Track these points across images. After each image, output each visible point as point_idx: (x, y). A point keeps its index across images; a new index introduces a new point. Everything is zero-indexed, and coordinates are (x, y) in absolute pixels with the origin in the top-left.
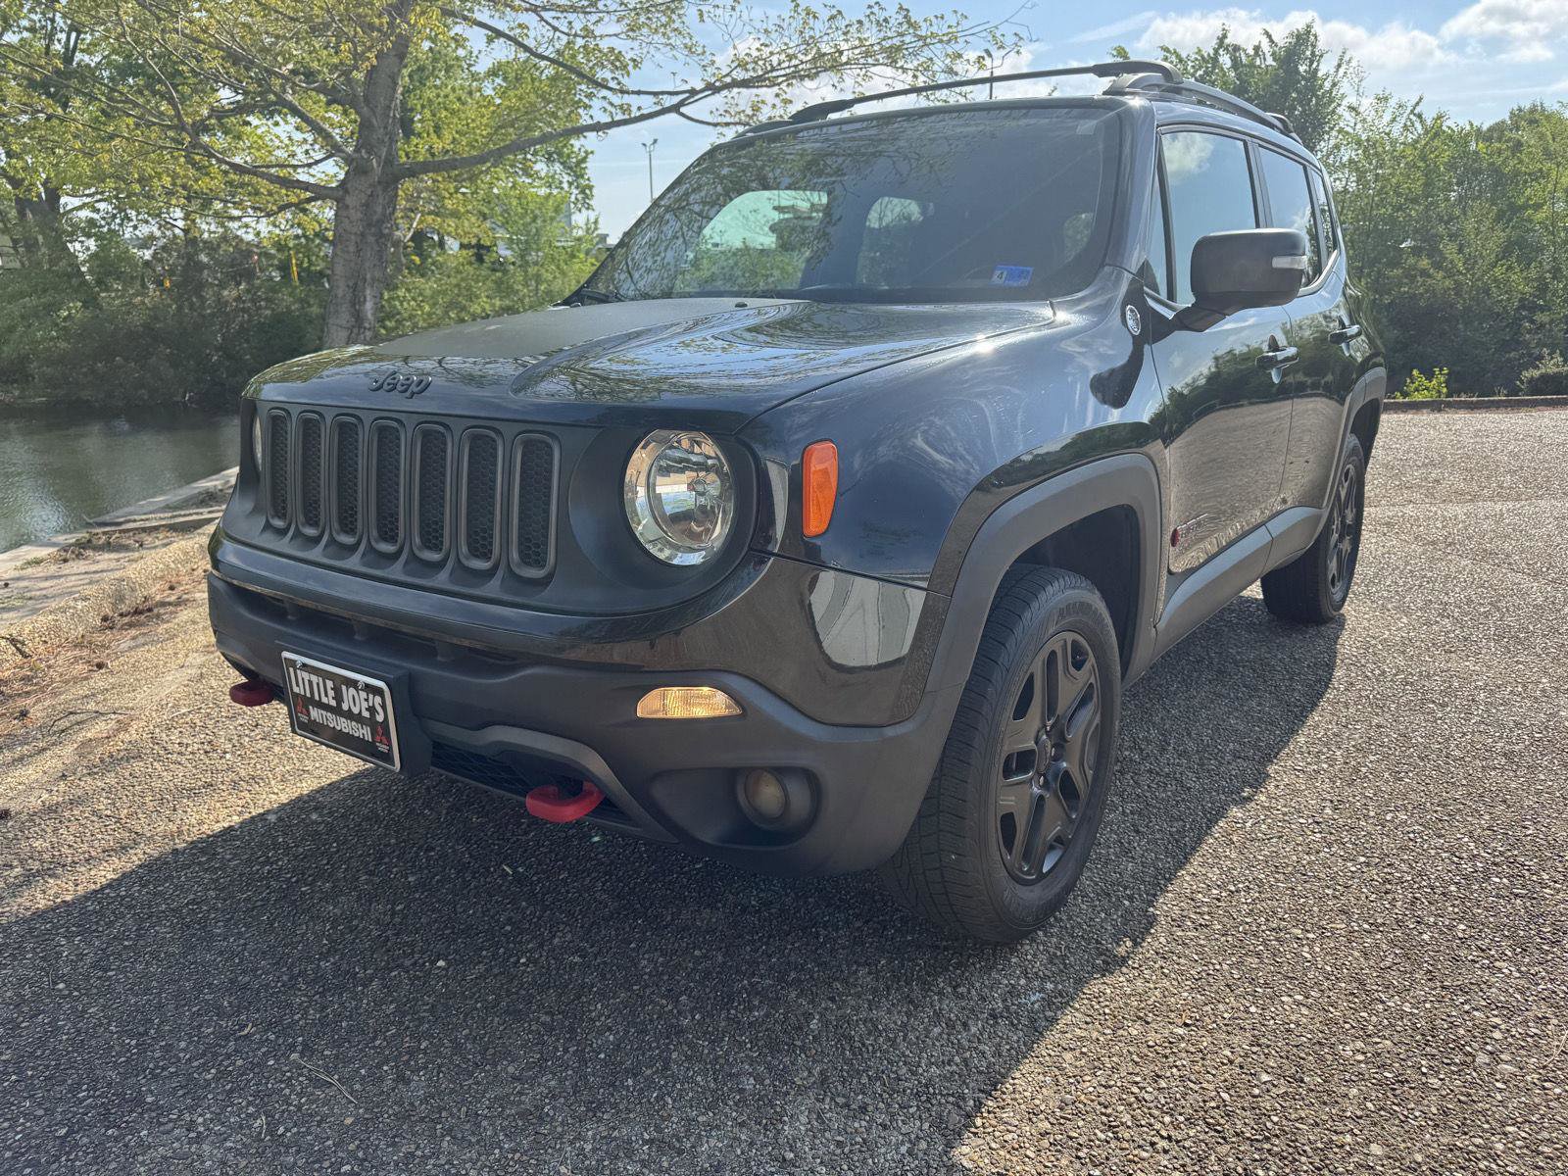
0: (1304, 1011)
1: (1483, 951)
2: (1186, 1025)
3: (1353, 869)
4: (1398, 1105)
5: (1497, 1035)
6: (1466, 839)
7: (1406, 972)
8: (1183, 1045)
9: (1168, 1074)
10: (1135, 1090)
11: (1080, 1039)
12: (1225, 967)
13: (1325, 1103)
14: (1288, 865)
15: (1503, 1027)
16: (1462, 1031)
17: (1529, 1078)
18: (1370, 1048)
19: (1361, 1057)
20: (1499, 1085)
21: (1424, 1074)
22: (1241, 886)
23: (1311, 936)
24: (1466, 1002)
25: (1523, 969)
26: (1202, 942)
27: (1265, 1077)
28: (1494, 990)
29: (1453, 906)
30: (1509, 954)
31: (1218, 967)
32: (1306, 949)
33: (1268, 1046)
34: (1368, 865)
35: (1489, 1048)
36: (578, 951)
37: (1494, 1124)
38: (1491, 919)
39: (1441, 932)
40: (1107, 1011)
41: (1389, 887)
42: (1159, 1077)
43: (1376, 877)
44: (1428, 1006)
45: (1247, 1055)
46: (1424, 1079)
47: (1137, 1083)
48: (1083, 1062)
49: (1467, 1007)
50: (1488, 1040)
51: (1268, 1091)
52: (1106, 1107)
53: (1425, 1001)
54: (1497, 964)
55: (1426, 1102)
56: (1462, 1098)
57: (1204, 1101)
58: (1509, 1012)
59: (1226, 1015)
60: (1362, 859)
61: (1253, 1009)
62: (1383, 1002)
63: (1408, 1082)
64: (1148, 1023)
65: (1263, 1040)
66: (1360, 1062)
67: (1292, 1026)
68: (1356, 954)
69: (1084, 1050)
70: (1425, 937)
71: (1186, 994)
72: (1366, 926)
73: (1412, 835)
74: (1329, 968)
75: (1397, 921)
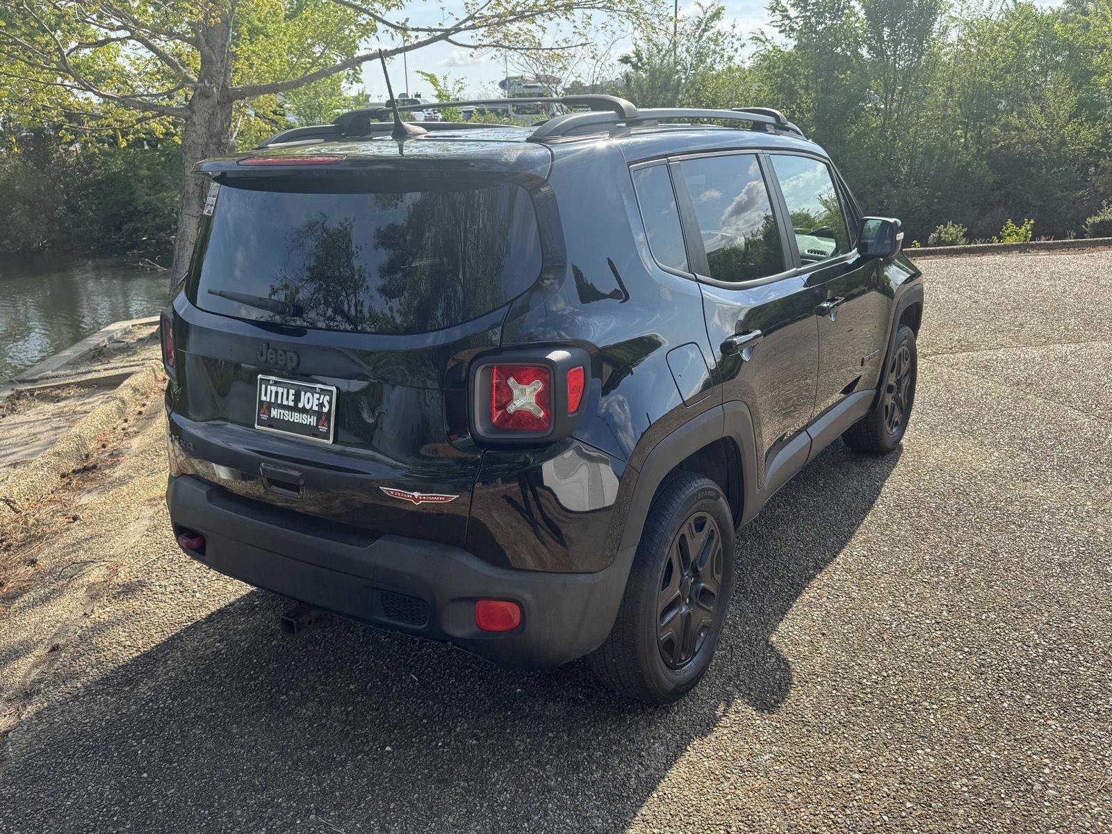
0: (932, 759)
1: (1040, 713)
2: (860, 772)
3: (961, 657)
4: (987, 819)
5: (1047, 771)
6: (1032, 632)
7: (992, 730)
8: (859, 786)
9: (851, 805)
10: (832, 816)
11: (796, 784)
12: (882, 731)
13: (944, 820)
14: (920, 656)
15: (1050, 765)
16: (1026, 769)
17: (1064, 798)
18: (971, 783)
19: (965, 789)
20: (1046, 804)
21: (1003, 798)
22: (890, 672)
23: (935, 707)
24: (1029, 749)
25: (1064, 725)
26: (868, 714)
27: (909, 805)
28: (1046, 740)
29: (1023, 682)
30: (1056, 715)
31: (878, 731)
32: (932, 716)
33: (910, 784)
34: (970, 653)
35: (1041, 779)
36: (474, 736)
37: (1042, 828)
38: (1046, 691)
39: (1015, 701)
40: (812, 764)
41: (983, 669)
42: (846, 807)
43: (975, 662)
44: (1006, 753)
45: (897, 791)
46: (1003, 802)
47: (833, 812)
48: (799, 800)
49: (1029, 753)
50: (1041, 775)
51: (911, 813)
52: (815, 828)
53: (1004, 750)
54: (1049, 722)
55: (1003, 817)
56: (1025, 813)
57: (873, 822)
58: (1055, 754)
59: (884, 764)
60: (966, 649)
61: (900, 759)
62: (979, 751)
63: (993, 803)
64: (837, 771)
65: (907, 780)
66: (965, 792)
67: (924, 770)
68: (963, 718)
69: (800, 791)
70: (1005, 705)
71: (859, 751)
72: (969, 699)
73: (998, 630)
74: (946, 729)
75: (989, 694)
